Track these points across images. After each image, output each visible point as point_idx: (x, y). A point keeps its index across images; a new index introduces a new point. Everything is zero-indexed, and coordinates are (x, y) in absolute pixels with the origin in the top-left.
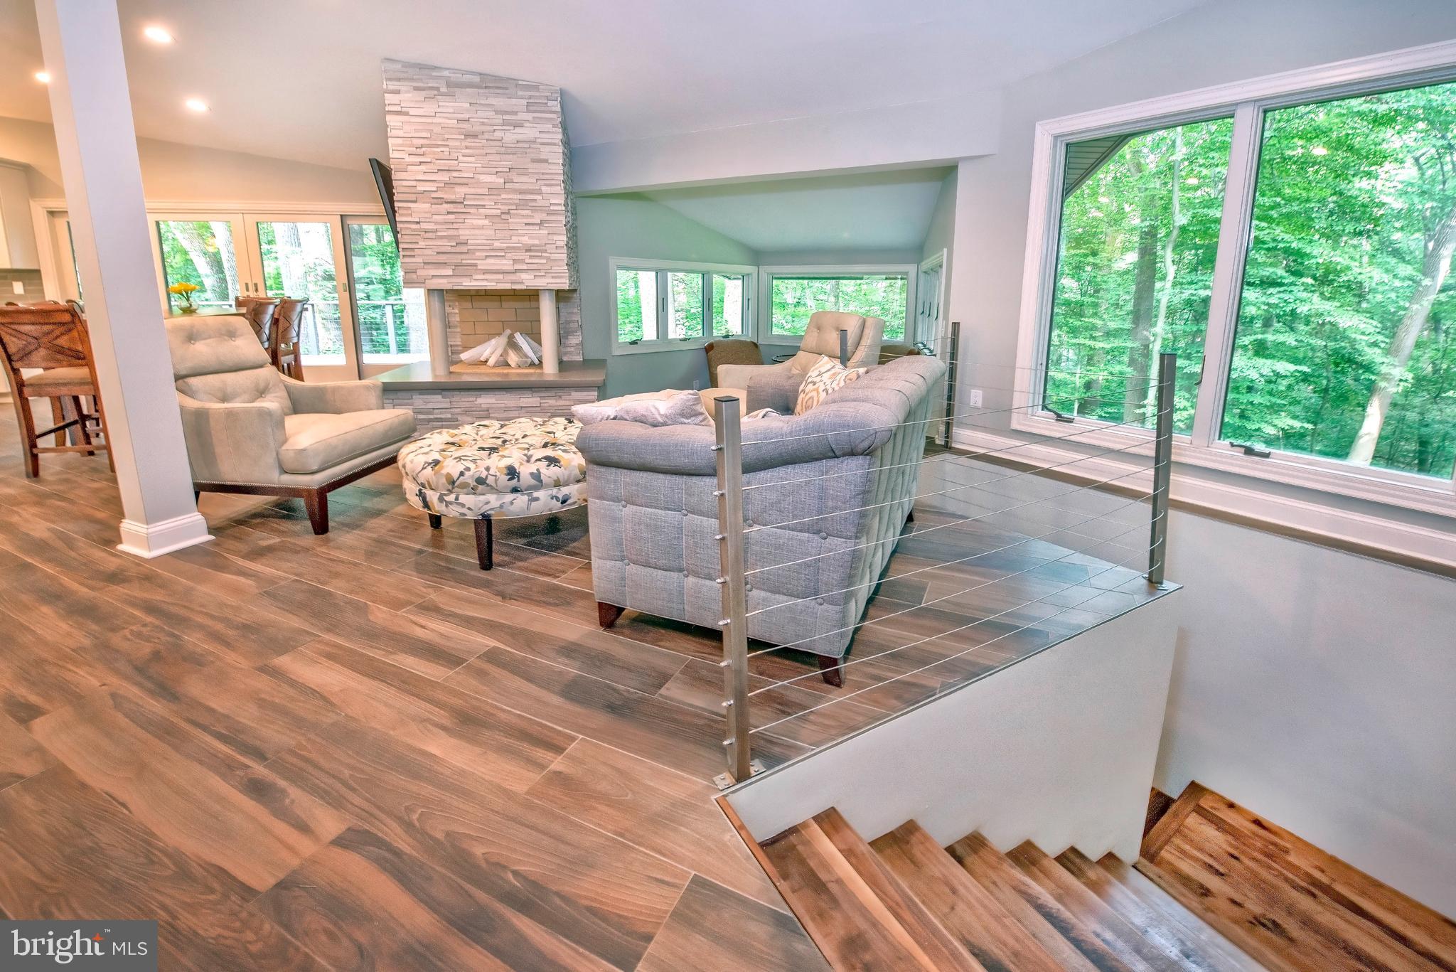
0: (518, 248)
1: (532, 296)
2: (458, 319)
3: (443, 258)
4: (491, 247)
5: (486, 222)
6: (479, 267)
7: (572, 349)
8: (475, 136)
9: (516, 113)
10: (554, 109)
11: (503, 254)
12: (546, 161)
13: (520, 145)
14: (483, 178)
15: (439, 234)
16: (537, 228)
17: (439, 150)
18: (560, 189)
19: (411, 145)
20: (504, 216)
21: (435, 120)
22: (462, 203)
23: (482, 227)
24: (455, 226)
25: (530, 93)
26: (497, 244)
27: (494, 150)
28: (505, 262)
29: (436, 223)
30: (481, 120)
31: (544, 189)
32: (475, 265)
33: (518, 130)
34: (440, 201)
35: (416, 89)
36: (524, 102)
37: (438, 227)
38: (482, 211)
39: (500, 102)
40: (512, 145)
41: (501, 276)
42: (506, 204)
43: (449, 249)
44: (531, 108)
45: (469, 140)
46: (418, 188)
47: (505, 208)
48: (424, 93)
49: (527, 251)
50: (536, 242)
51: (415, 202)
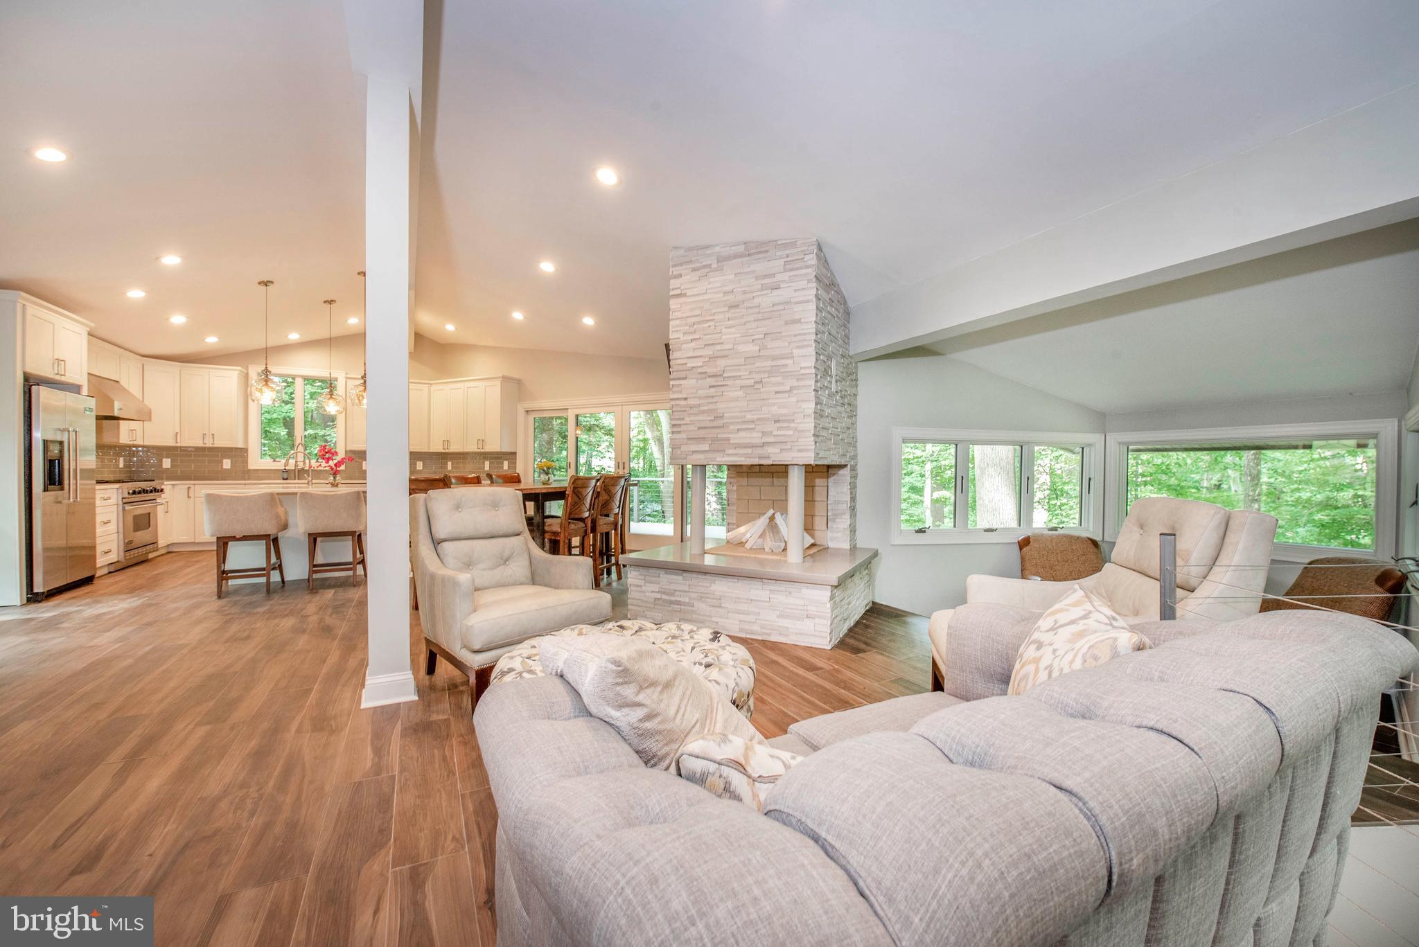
0: (768, 419)
1: (779, 472)
2: (735, 497)
3: (702, 433)
4: (744, 420)
5: (740, 393)
6: (731, 442)
7: (840, 535)
8: (737, 306)
9: (773, 275)
10: (809, 263)
11: (753, 426)
12: (799, 321)
13: (776, 308)
14: (742, 348)
15: (702, 408)
16: (787, 395)
17: (706, 325)
18: (811, 351)
19: (686, 325)
20: (757, 386)
21: (706, 297)
22: (721, 375)
23: (737, 399)
24: (715, 399)
25: (788, 252)
26: (749, 416)
27: (751, 318)
28: (755, 435)
29: (700, 398)
30: (743, 289)
31: (796, 352)
32: (728, 439)
33: (776, 292)
34: (704, 376)
35: (694, 270)
36: (782, 262)
37: (702, 401)
38: (738, 382)
39: (760, 267)
40: (769, 310)
41: (749, 451)
42: (757, 372)
43: (708, 424)
44: (788, 267)
45: (732, 311)
46: (689, 365)
47: (757, 377)
48: (699, 273)
49: (776, 421)
50: (785, 411)
51: (685, 378)
